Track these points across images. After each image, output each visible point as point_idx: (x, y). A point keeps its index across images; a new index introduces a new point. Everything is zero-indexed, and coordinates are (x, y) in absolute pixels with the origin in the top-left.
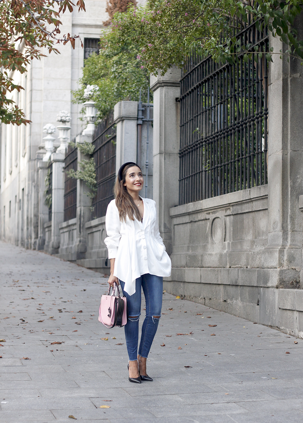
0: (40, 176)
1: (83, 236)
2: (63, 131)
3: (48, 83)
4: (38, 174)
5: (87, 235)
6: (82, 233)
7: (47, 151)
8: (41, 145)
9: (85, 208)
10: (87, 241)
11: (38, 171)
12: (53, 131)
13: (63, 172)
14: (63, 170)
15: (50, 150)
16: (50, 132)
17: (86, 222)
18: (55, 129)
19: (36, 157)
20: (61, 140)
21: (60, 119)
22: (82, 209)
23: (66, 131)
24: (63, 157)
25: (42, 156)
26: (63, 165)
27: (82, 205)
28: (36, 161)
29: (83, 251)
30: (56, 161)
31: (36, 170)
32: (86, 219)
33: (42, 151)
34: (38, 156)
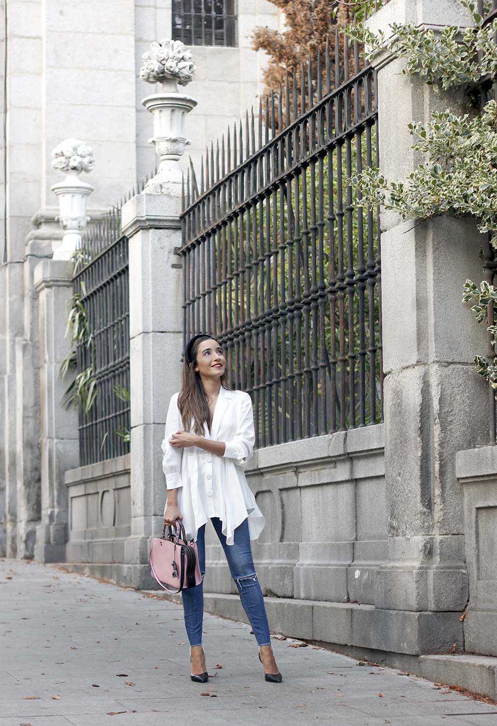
0: (43, 312)
1: (444, 522)
2: (167, 112)
3: (61, 13)
4: (34, 308)
5: (470, 517)
6: (438, 507)
7: (65, 227)
8: (45, 210)
9: (449, 370)
10: (470, 552)
11: (35, 297)
12: (86, 161)
13: (174, 266)
14: (174, 259)
15: (75, 224)
16: (73, 164)
17: (461, 448)
18: (90, 155)
19: (28, 251)
20: (163, 147)
21: (156, 67)
22: (434, 381)
23: (178, 113)
24: (173, 210)
25: (50, 246)
26: (176, 239)
27: (432, 357)
28: (27, 265)
29: (448, 603)
30: (145, 225)
31: (28, 293)
32: (458, 431)
33: (45, 230)
34: (33, 247)
